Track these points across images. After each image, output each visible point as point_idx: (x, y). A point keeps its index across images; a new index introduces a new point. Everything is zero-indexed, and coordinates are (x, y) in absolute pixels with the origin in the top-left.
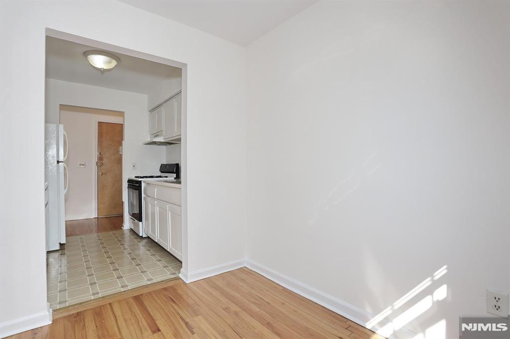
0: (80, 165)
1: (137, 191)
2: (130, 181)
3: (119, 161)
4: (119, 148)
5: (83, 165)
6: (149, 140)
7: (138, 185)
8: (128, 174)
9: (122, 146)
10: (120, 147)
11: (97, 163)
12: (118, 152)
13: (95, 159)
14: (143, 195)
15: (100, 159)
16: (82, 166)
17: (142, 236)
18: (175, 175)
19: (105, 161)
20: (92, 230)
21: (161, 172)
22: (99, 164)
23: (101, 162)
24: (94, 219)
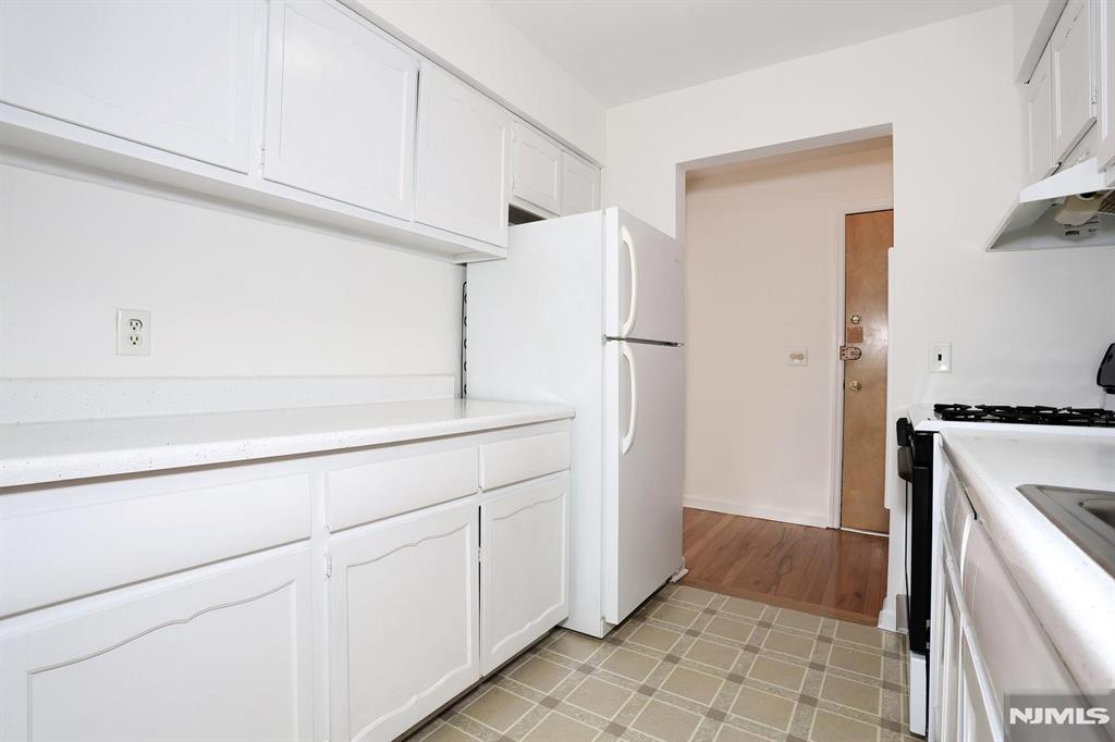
0: (793, 357)
5: (801, 357)
11: (843, 351)
13: (835, 338)
15: (855, 336)
16: (797, 361)
19: (870, 342)
20: (777, 583)
21: (1108, 391)
22: (848, 353)
23: (856, 345)
24: (829, 532)
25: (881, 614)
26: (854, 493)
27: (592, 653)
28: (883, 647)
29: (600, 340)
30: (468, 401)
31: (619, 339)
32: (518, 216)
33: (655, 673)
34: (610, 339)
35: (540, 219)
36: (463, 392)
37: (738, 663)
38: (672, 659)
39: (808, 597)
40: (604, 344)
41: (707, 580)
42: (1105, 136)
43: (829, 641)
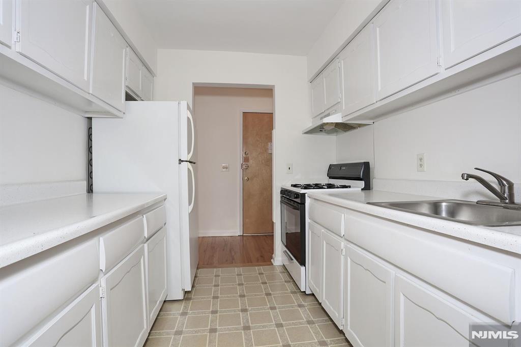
0: (223, 168)
1: (298, 212)
2: (284, 192)
3: (269, 162)
4: (267, 145)
5: (227, 168)
6: (311, 125)
7: (298, 200)
8: (282, 180)
9: (271, 142)
10: (269, 143)
11: (242, 165)
12: (266, 150)
13: (239, 160)
14: (307, 220)
15: (246, 160)
16: (225, 170)
17: (305, 292)
18: (362, 184)
19: (251, 162)
20: (233, 259)
21: (330, 178)
22: (244, 166)
23: (247, 163)
24: (239, 237)
25: (272, 260)
26: (247, 220)
27: (181, 307)
28: (278, 270)
29: (178, 162)
30: (94, 194)
31: (187, 161)
32: (129, 98)
33: (213, 305)
34: (183, 161)
35: (135, 100)
36: (90, 190)
37: (239, 291)
38: (215, 298)
39: (247, 261)
40: (180, 163)
41: (207, 264)
42: (344, 108)
43: (263, 274)
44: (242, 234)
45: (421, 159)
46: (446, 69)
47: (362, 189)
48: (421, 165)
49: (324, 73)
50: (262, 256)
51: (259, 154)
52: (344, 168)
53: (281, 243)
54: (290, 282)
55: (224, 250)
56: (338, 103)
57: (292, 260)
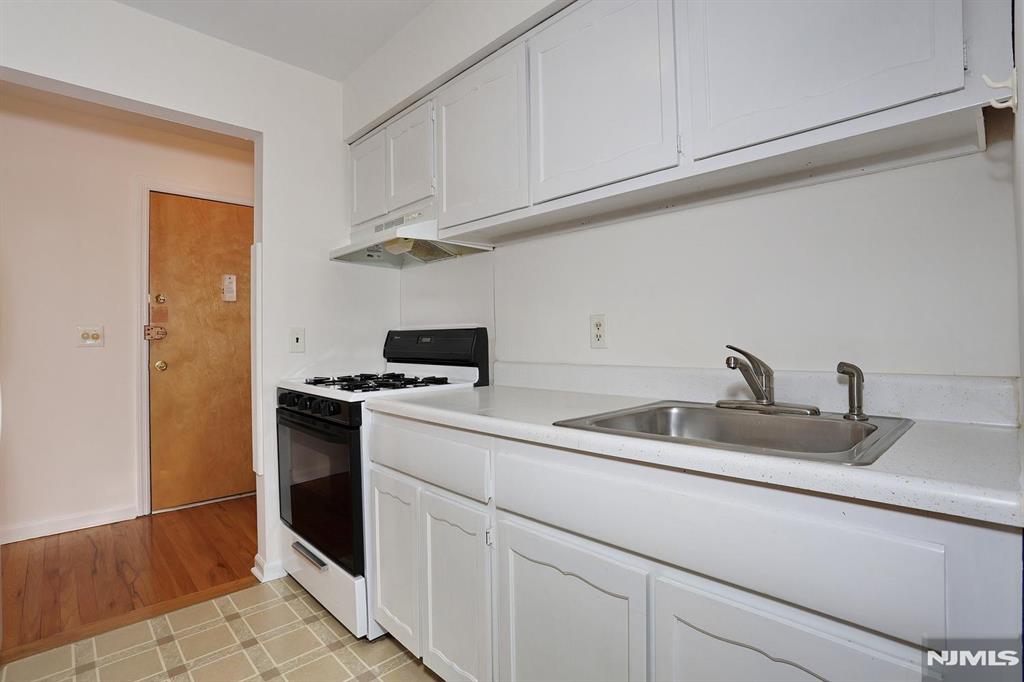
0: (85, 336)
2: (290, 402)
3: (224, 322)
4: (221, 281)
5: (96, 337)
6: (348, 242)
10: (226, 277)
11: (147, 330)
12: (218, 292)
13: (138, 317)
14: (367, 464)
15: (158, 315)
16: (90, 342)
17: (366, 637)
18: (474, 373)
19: (174, 323)
20: (134, 594)
21: (388, 361)
22: (153, 333)
23: (162, 324)
24: (139, 521)
25: (254, 570)
26: (164, 472)
28: (279, 593)
42: (445, 210)
43: (237, 616)
44: (147, 512)
45: (598, 326)
46: (695, 160)
47: (476, 385)
48: (598, 337)
49: (392, 127)
50: (220, 565)
51: (198, 301)
52: (428, 340)
53: (280, 522)
54: (315, 619)
55: (95, 571)
56: (428, 197)
57: (323, 564)
